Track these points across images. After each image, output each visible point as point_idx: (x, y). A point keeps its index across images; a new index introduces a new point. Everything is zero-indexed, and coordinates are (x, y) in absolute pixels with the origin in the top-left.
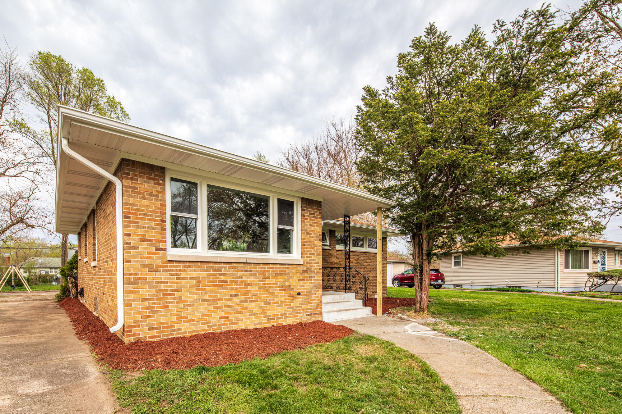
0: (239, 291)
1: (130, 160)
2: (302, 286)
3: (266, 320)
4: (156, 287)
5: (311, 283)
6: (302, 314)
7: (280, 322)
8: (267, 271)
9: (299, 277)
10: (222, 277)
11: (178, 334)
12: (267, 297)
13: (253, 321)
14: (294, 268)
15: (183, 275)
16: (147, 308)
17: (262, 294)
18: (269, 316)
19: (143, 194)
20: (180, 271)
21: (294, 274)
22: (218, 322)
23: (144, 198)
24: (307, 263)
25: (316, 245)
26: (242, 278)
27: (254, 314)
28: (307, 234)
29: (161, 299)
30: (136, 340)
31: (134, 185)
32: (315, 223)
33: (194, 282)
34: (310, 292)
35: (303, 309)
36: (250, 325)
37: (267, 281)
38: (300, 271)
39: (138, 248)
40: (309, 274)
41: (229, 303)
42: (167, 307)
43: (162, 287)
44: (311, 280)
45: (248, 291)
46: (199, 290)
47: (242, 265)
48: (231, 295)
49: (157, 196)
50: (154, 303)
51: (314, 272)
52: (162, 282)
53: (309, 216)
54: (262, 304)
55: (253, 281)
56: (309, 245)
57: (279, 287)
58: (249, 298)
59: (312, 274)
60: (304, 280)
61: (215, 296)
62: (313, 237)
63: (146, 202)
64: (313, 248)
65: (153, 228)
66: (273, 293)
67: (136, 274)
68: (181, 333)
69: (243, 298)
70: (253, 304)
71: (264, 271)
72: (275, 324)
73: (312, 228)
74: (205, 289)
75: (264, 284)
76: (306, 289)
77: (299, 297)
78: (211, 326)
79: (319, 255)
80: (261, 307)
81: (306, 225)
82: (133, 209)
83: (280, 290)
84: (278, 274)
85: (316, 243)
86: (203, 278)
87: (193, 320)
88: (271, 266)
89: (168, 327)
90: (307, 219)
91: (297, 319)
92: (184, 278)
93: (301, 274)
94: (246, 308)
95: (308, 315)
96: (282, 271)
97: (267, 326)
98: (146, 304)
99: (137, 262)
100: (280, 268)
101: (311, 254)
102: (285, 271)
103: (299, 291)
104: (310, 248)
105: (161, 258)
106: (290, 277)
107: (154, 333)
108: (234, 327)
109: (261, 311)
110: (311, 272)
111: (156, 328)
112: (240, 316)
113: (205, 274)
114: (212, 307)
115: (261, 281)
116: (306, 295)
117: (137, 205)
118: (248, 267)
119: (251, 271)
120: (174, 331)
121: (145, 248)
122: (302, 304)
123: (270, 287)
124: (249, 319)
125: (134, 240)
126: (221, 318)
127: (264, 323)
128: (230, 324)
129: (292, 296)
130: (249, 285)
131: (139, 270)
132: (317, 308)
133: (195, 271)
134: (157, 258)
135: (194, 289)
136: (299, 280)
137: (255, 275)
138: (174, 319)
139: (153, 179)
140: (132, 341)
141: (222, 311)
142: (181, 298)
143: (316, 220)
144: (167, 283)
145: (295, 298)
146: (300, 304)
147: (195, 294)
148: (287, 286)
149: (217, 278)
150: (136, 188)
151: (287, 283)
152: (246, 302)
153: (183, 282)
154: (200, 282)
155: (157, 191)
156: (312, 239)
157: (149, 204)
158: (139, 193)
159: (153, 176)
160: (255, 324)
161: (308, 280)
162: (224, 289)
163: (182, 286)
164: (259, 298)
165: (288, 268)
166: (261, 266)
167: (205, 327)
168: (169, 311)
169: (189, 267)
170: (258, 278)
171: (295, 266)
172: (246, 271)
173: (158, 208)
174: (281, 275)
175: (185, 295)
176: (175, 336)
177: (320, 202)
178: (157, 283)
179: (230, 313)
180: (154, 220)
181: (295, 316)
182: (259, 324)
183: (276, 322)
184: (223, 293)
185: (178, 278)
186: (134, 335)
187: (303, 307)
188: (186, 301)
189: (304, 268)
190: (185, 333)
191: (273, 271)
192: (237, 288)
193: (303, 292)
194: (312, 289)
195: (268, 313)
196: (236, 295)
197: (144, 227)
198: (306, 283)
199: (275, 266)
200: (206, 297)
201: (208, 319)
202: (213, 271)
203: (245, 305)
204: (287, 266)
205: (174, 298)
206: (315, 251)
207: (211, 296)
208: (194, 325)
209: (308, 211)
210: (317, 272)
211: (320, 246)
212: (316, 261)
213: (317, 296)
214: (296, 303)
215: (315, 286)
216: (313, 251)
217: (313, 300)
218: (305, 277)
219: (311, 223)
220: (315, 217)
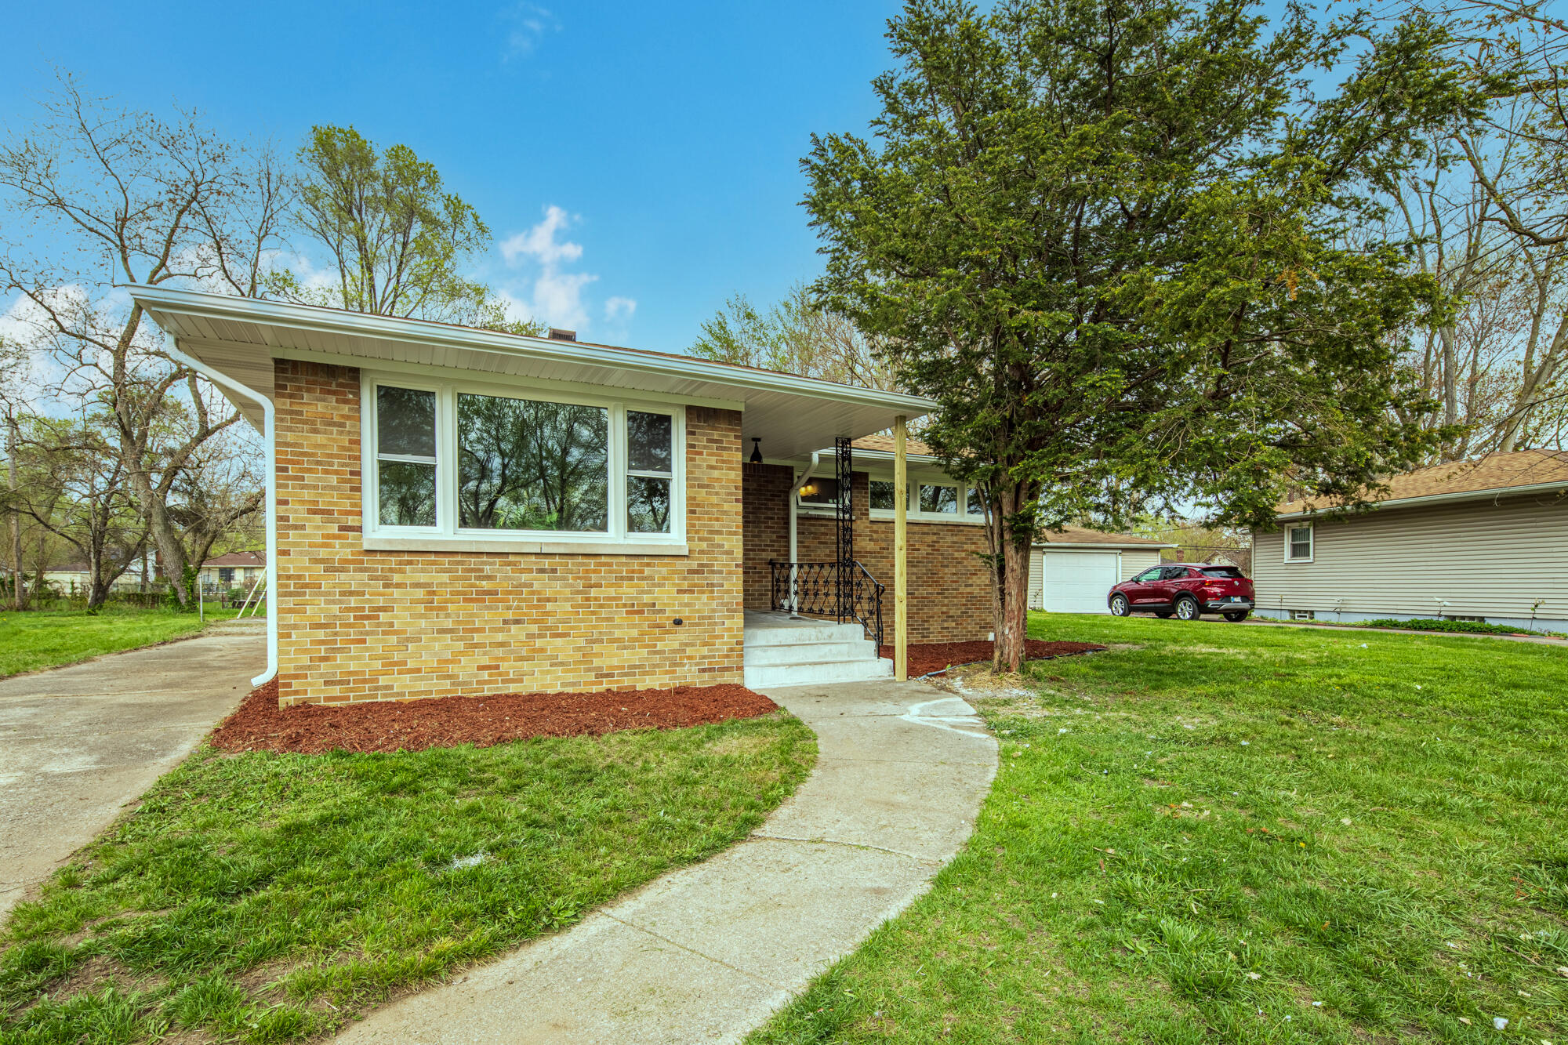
0: (525, 614)
1: (288, 361)
2: (687, 605)
3: (591, 677)
4: (341, 602)
5: (713, 599)
6: (687, 668)
7: (627, 682)
8: (594, 571)
9: (679, 585)
10: (485, 585)
11: (385, 695)
12: (595, 627)
13: (559, 678)
14: (666, 565)
15: (397, 578)
16: (322, 642)
17: (582, 621)
18: (601, 668)
19: (313, 423)
20: (391, 570)
21: (664, 579)
22: (476, 676)
23: (315, 431)
24: (701, 552)
25: (725, 513)
26: (531, 585)
27: (562, 664)
28: (700, 486)
29: (350, 626)
30: (300, 703)
31: (295, 408)
32: (723, 461)
33: (420, 593)
34: (710, 617)
35: (689, 658)
36: (550, 686)
37: (594, 592)
38: (682, 572)
39: (303, 527)
40: (706, 578)
41: (500, 637)
42: (364, 641)
43: (353, 602)
44: (712, 592)
45: (547, 613)
46: (431, 609)
47: (533, 559)
48: (505, 622)
49: (343, 425)
50: (336, 634)
51: (721, 572)
52: (351, 593)
53: (705, 447)
54: (581, 642)
55: (559, 592)
56: (707, 513)
57: (625, 605)
58: (548, 628)
59: (716, 579)
60: (692, 592)
61: (468, 622)
62: (717, 494)
63: (320, 439)
64: (717, 519)
65: (333, 488)
66: (608, 619)
67: (299, 577)
68: (392, 695)
69: (534, 629)
70: (559, 641)
71: (587, 571)
72: (614, 688)
73: (716, 474)
74: (446, 608)
75: (588, 599)
76: (698, 611)
77: (679, 628)
78: (459, 684)
79: (735, 533)
80: (579, 649)
81: (699, 467)
82: (293, 453)
83: (628, 613)
84: (622, 578)
85: (726, 507)
86: (440, 584)
87: (419, 670)
88: (603, 559)
89: (365, 681)
90: (701, 453)
91: (675, 678)
92: (398, 586)
93: (685, 579)
94: (542, 650)
95: (704, 670)
96: (633, 571)
97: (595, 689)
98: (320, 634)
99: (301, 553)
100: (627, 564)
101: (711, 532)
102: (642, 572)
103: (677, 616)
104: (710, 519)
105: (351, 545)
106: (654, 585)
107: (336, 691)
108: (512, 689)
109: (579, 656)
110: (713, 572)
111: (340, 682)
112: (526, 666)
113: (445, 577)
114: (460, 645)
115: (578, 592)
116: (698, 625)
117: (301, 445)
118: (546, 563)
120: (377, 689)
121: (318, 528)
122: (686, 645)
123: (601, 606)
124: (548, 672)
125: (296, 511)
126: (481, 668)
127: (586, 683)
128: (503, 681)
129: (658, 626)
130: (548, 600)
131: (307, 569)
132: (727, 656)
133: (423, 571)
134: (342, 546)
135: (421, 608)
136: (679, 591)
137: (565, 579)
138: (378, 665)
139: (334, 393)
140: (292, 703)
141: (485, 654)
142: (392, 625)
143: (725, 455)
144: (363, 594)
145: (668, 632)
146: (681, 645)
147: (421, 616)
148: (646, 605)
149: (472, 586)
150: (301, 413)
151: (646, 598)
152: (541, 636)
153: (397, 593)
154: (434, 593)
155: (343, 416)
156: (714, 499)
157: (325, 442)
158: (305, 422)
159: (334, 387)
160: (563, 685)
161: (703, 592)
162: (488, 608)
163: (395, 601)
164: (572, 628)
165: (648, 565)
166: (580, 560)
167: (447, 684)
168: (367, 649)
169: (410, 563)
170: (571, 585)
171: (666, 560)
172: (542, 571)
173: (343, 448)
174: (631, 578)
175: (400, 618)
176: (379, 700)
177: (739, 413)
178: (343, 594)
179: (503, 659)
180: (336, 472)
181: (667, 672)
182: (573, 684)
183: (617, 682)
184: (486, 616)
185: (386, 586)
186: (296, 692)
187: (689, 651)
188: (404, 632)
189: (694, 565)
190: (403, 694)
191: (611, 572)
192: (519, 608)
193: (688, 618)
194: (714, 611)
195: (597, 662)
196: (517, 622)
197: (316, 487)
198: (698, 599)
199: (614, 560)
200: (448, 624)
201: (452, 669)
202: (464, 570)
203: (539, 643)
204: (646, 560)
205: (378, 625)
206: (723, 526)
207: (459, 622)
208: (422, 679)
209: (704, 435)
210: (730, 573)
211: (737, 513)
212: (726, 548)
213: (730, 629)
214: (670, 643)
215: (722, 604)
216: (716, 525)
217: (717, 637)
218: (695, 585)
219: (713, 461)
220: (725, 449)
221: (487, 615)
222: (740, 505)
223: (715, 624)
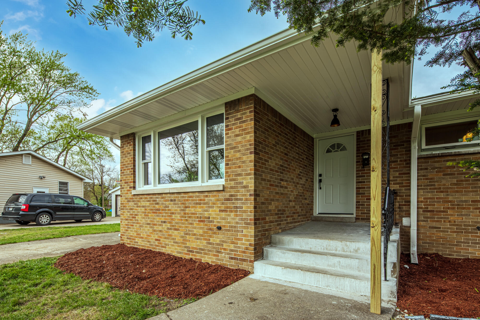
0: (167, 219)
1: (122, 136)
2: (224, 219)
3: (186, 251)
5: (237, 216)
6: (223, 255)
7: (198, 256)
8: (188, 200)
9: (220, 207)
10: (157, 206)
11: (137, 245)
12: (187, 227)
13: (176, 249)
14: (215, 196)
15: (139, 204)
17: (183, 224)
18: (189, 247)
20: (138, 201)
21: (214, 204)
22: (155, 242)
23: (126, 157)
24: (232, 188)
25: (244, 162)
26: (169, 206)
29: (131, 220)
30: (123, 243)
31: (123, 150)
34: (235, 227)
35: (225, 249)
37: (187, 210)
38: (221, 199)
39: (124, 188)
40: (233, 203)
41: (160, 228)
42: (133, 226)
43: (131, 212)
44: (236, 211)
45: (172, 219)
46: (146, 216)
47: (169, 195)
48: (161, 222)
49: (130, 153)
50: (129, 222)
51: (241, 199)
53: (233, 124)
54: (182, 234)
55: (176, 210)
56: (234, 164)
57: (198, 217)
58: (173, 226)
59: (239, 204)
60: (226, 211)
61: (153, 221)
62: (239, 151)
64: (239, 167)
66: (191, 224)
67: (123, 204)
69: (169, 226)
70: (176, 233)
71: (185, 200)
72: (194, 258)
73: (239, 139)
75: (185, 214)
76: (229, 223)
77: (220, 232)
78: (151, 245)
79: (249, 174)
80: (182, 237)
83: (199, 221)
84: (197, 204)
85: (245, 158)
86: (147, 206)
88: (191, 194)
89: (133, 239)
91: (218, 260)
92: (139, 207)
93: (223, 204)
94: (171, 235)
95: (232, 258)
96: (201, 200)
97: (187, 257)
99: (124, 196)
100: (198, 197)
102: (204, 200)
103: (219, 225)
106: (210, 207)
108: (163, 250)
109: (182, 240)
110: (237, 199)
111: (129, 238)
112: (167, 241)
113: (148, 204)
115: (182, 210)
116: (229, 231)
117: (124, 162)
118: (173, 197)
119: (175, 200)
120: (135, 242)
122: (223, 242)
123: (190, 217)
124: (173, 245)
125: (123, 183)
127: (184, 253)
128: (161, 247)
129: (210, 229)
130: (174, 213)
132: (244, 252)
133: (144, 201)
134: (130, 193)
136: (221, 211)
137: (178, 203)
138: (136, 234)
139: (129, 143)
141: (157, 234)
142: (138, 220)
143: (245, 125)
144: (133, 209)
145: (215, 233)
146: (220, 241)
147: (144, 218)
148: (206, 218)
149: (154, 207)
150: (124, 152)
151: (206, 214)
152: (170, 229)
153: (139, 209)
154: (146, 210)
155: (130, 150)
156: (238, 155)
157: (127, 160)
161: (231, 212)
162: (158, 216)
163: (139, 212)
164: (180, 227)
165: (207, 196)
166: (183, 195)
167: (148, 244)
169: (142, 198)
170: (180, 207)
171: (215, 193)
172: (171, 200)
174: (200, 204)
175: (140, 218)
178: (130, 209)
179: (161, 237)
180: (129, 169)
181: (214, 255)
182: (180, 253)
186: (123, 240)
187: (224, 246)
188: (140, 223)
189: (227, 195)
190: (140, 245)
192: (165, 216)
193: (224, 226)
194: (237, 223)
195: (188, 245)
196: (165, 222)
197: (126, 175)
198: (229, 215)
200: (149, 221)
201: (150, 239)
202: (152, 201)
203: (171, 232)
204: (206, 194)
205: (136, 220)
206: (243, 170)
207: (151, 221)
209: (232, 117)
210: (246, 200)
211: (250, 161)
212: (244, 184)
213: (245, 236)
214: (216, 239)
215: (242, 219)
216: (239, 171)
217: (239, 239)
218: (227, 207)
219: (237, 131)
220: (244, 122)
221: (158, 219)
222: (253, 156)
223: (238, 231)
